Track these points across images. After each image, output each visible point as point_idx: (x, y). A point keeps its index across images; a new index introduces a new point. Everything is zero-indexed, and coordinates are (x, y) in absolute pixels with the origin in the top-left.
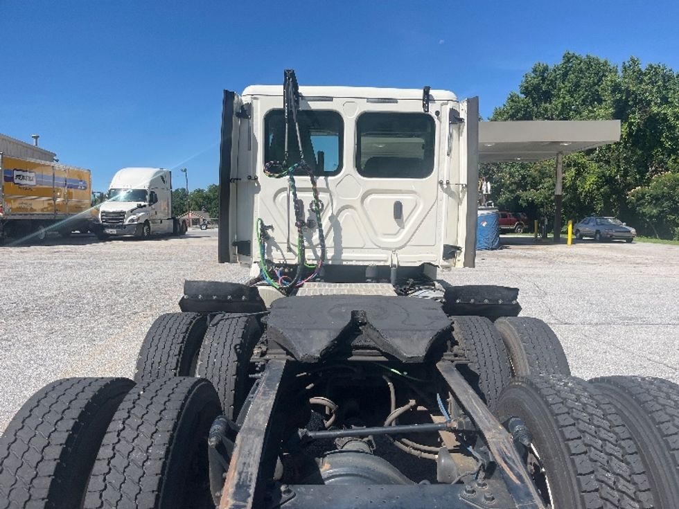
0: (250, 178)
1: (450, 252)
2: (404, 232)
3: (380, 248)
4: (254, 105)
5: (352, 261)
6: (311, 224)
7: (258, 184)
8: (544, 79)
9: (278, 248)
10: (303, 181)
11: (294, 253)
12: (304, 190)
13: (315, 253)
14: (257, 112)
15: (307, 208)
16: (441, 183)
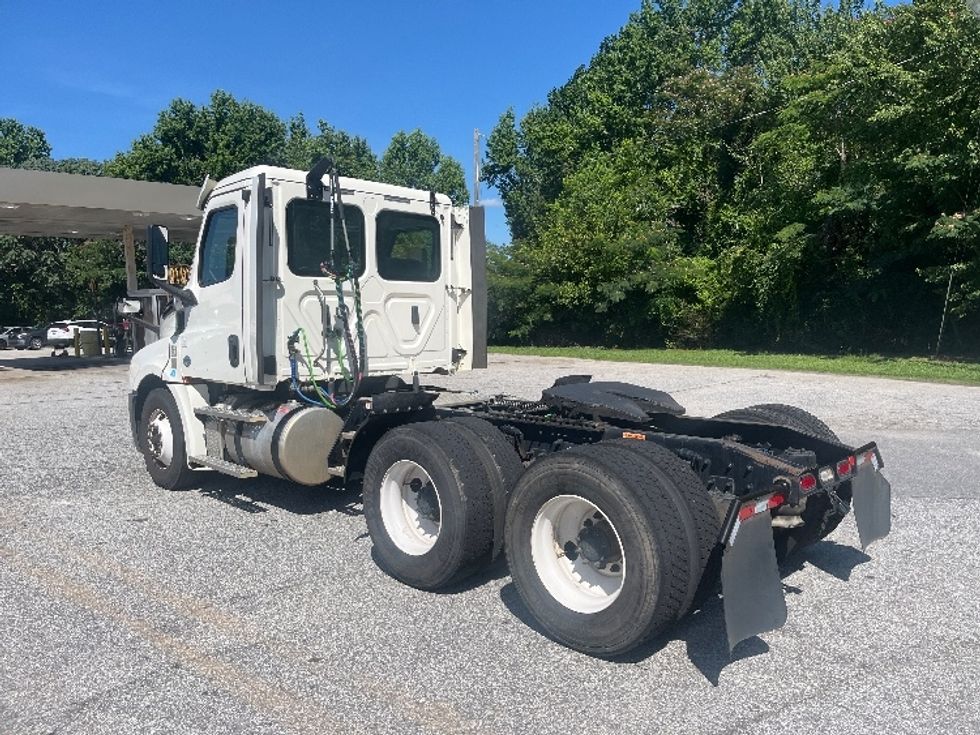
0: (272, 279)
1: (458, 355)
2: (421, 337)
3: (401, 355)
4: (274, 191)
5: (376, 371)
6: (338, 333)
7: (281, 286)
8: (190, 124)
9: (303, 362)
10: (327, 283)
11: (322, 367)
12: (327, 293)
13: (342, 365)
14: (277, 199)
15: (333, 312)
16: (447, 287)
